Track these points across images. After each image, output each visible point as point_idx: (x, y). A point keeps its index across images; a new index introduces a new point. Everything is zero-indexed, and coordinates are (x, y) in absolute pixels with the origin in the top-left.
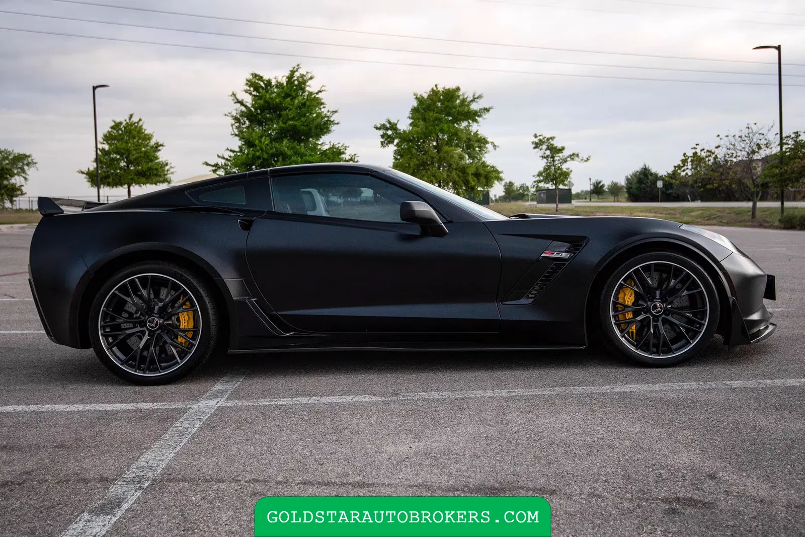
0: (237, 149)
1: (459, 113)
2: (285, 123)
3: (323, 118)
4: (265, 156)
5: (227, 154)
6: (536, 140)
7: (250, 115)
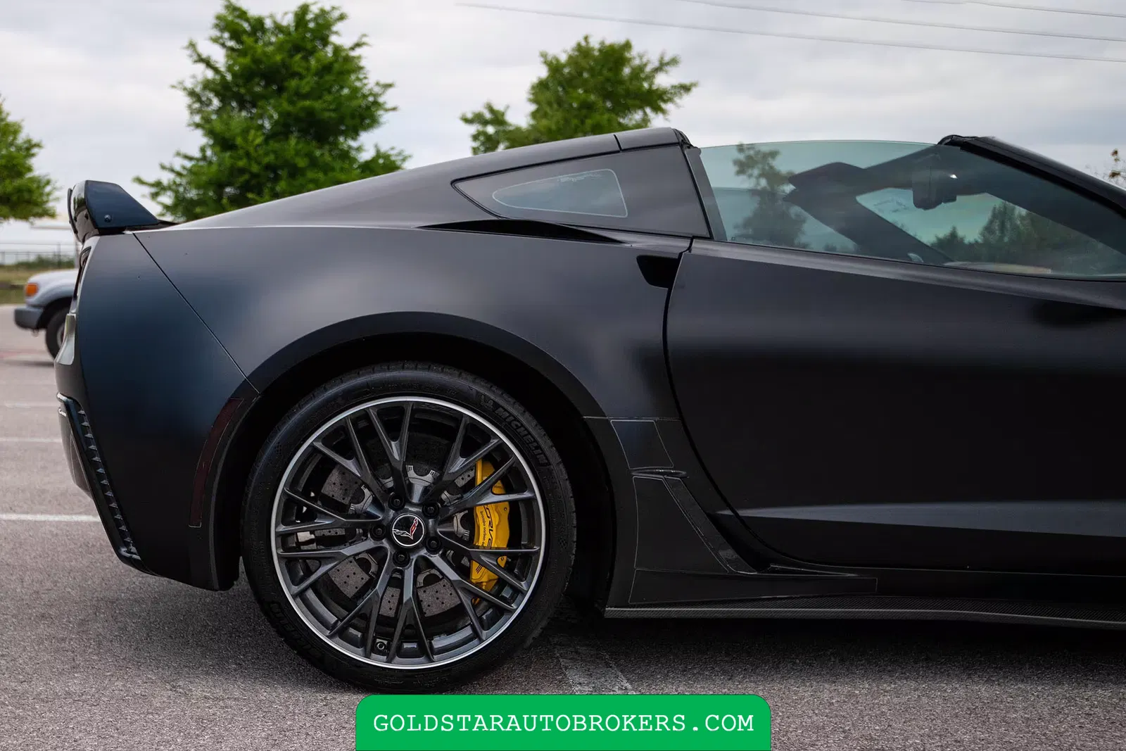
0: (197, 154)
1: (628, 94)
2: (291, 102)
3: (365, 96)
4: (255, 168)
5: (178, 164)
6: (741, 157)
7: (222, 89)
